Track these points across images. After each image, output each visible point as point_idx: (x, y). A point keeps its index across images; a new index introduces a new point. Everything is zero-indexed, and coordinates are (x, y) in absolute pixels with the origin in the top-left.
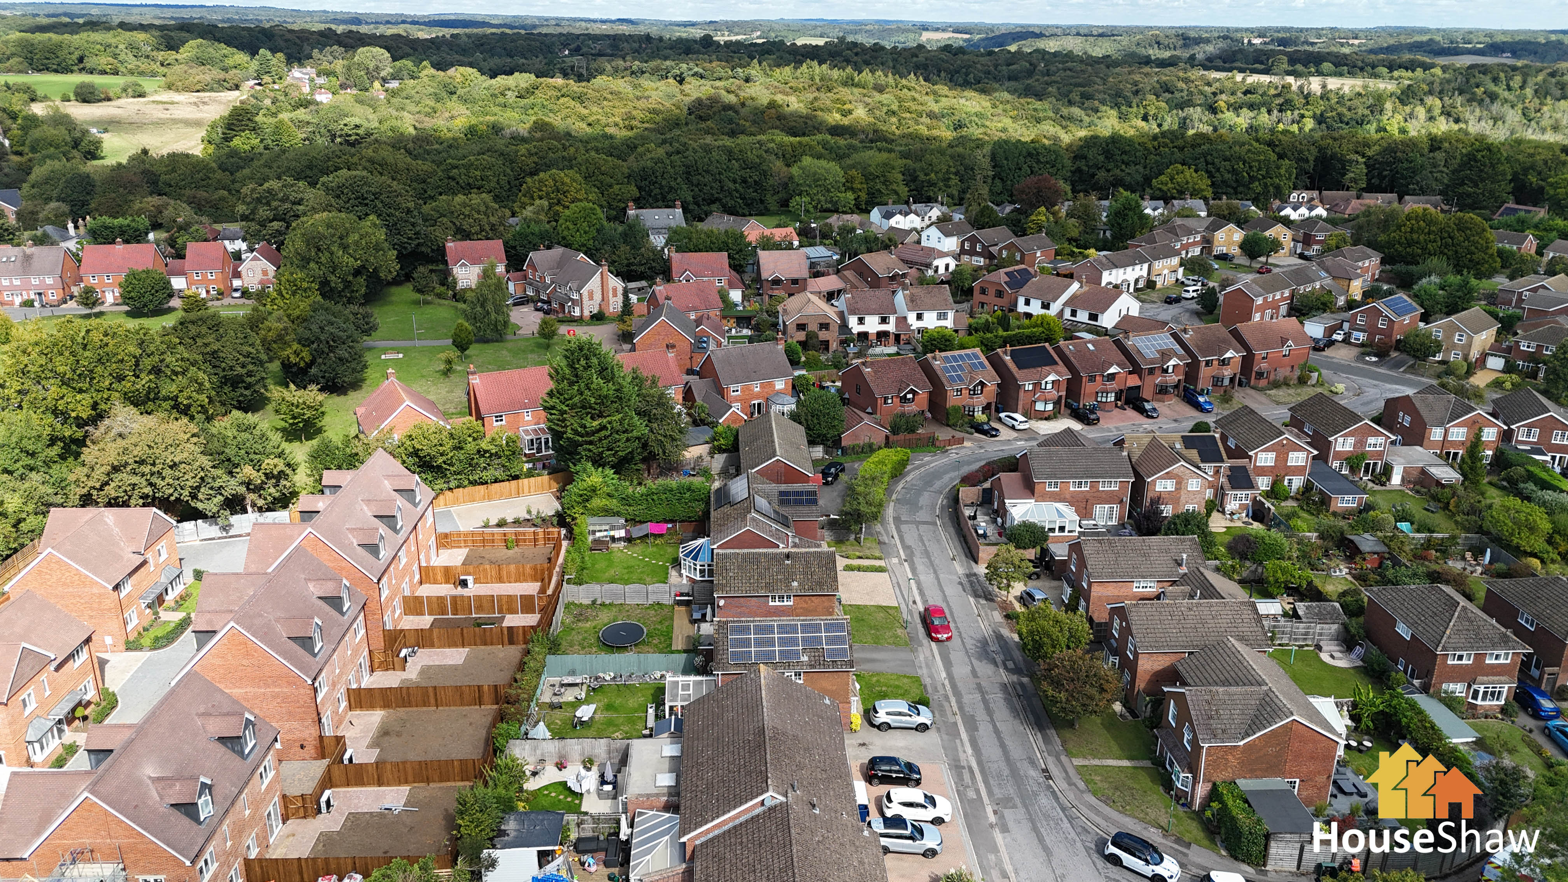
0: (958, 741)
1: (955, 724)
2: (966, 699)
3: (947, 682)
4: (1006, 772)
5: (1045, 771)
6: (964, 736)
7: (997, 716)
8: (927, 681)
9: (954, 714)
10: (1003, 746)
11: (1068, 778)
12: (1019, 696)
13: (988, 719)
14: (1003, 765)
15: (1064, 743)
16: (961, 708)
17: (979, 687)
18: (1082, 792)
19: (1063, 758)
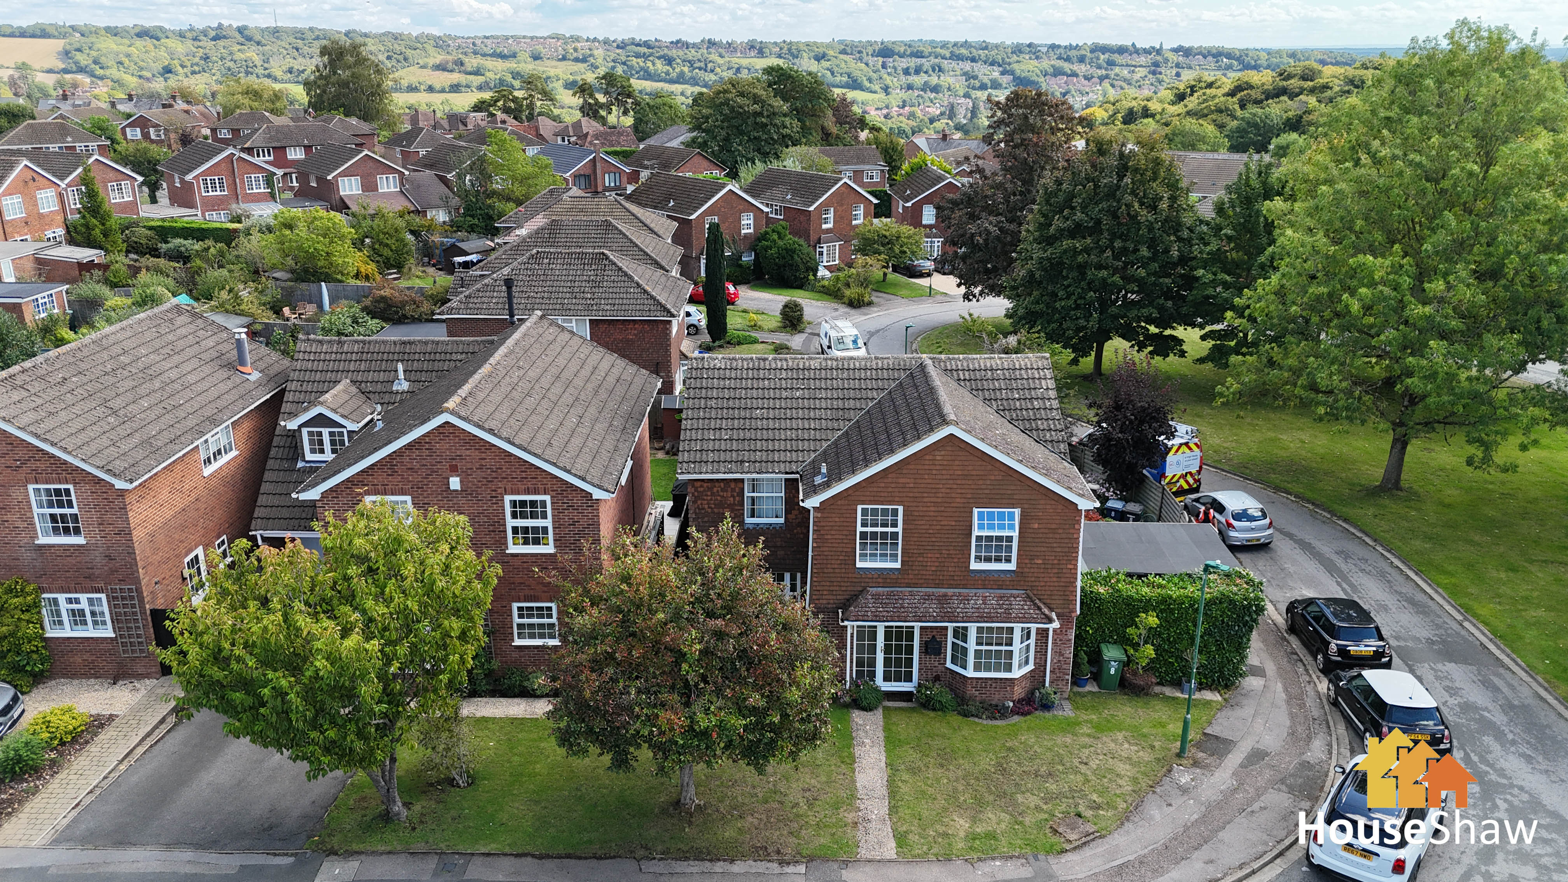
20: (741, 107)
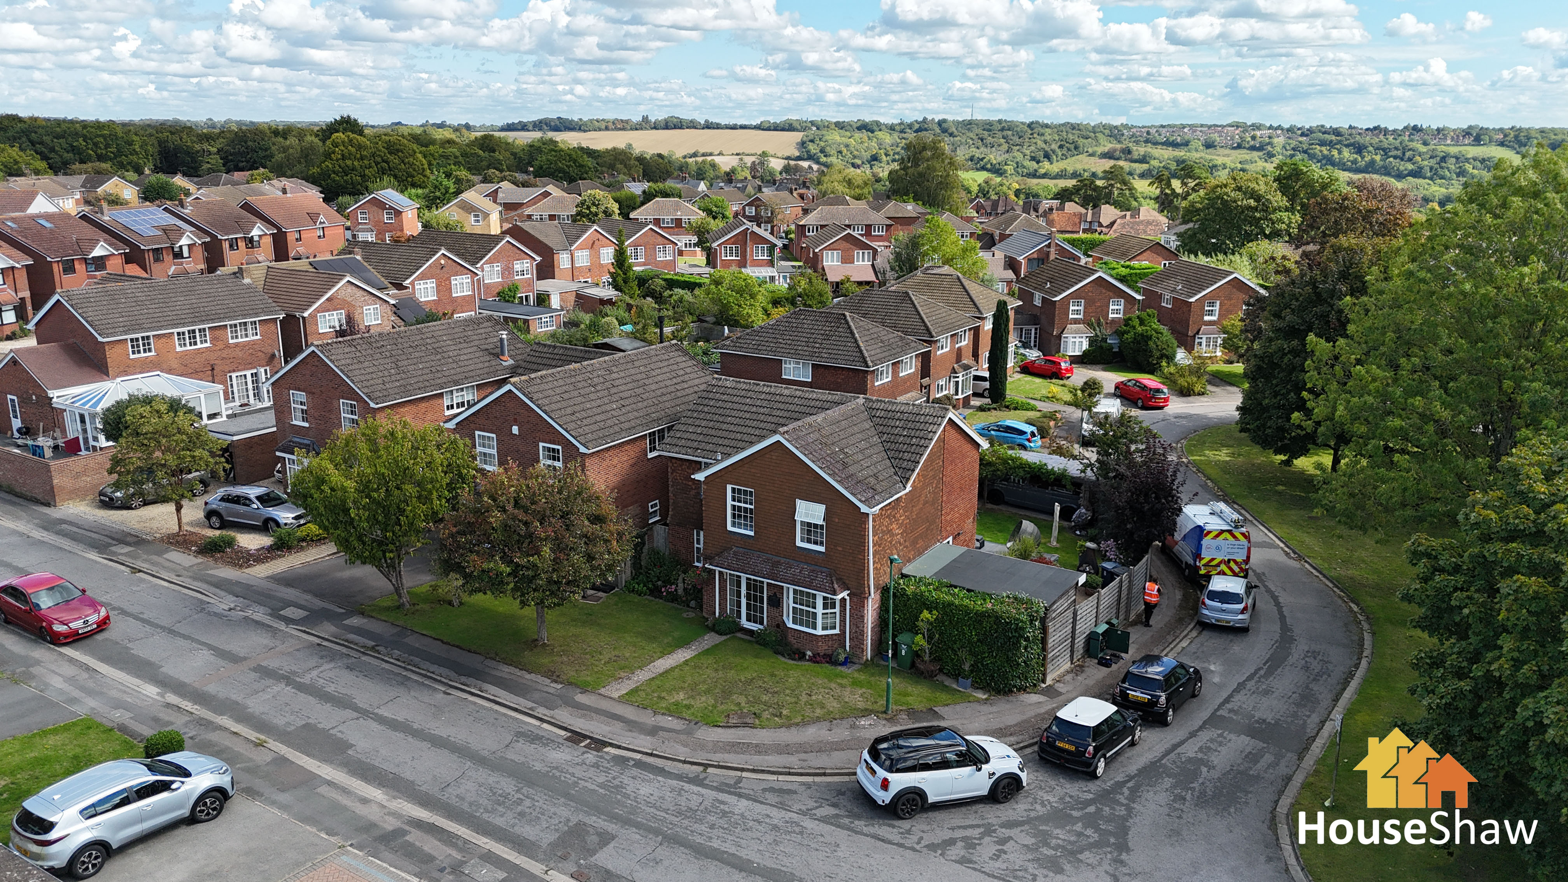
0: (323, 790)
1: (282, 761)
2: (256, 705)
3: (172, 698)
4: (507, 785)
5: (576, 737)
6: (326, 771)
7: (362, 699)
8: (119, 716)
9: (260, 744)
10: (438, 742)
11: (632, 725)
12: (373, 648)
13: (349, 713)
14: (482, 775)
15: (552, 675)
16: (261, 725)
17: (265, 672)
18: (689, 733)
19: (581, 698)
20: (1235, 202)
